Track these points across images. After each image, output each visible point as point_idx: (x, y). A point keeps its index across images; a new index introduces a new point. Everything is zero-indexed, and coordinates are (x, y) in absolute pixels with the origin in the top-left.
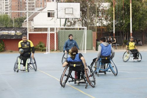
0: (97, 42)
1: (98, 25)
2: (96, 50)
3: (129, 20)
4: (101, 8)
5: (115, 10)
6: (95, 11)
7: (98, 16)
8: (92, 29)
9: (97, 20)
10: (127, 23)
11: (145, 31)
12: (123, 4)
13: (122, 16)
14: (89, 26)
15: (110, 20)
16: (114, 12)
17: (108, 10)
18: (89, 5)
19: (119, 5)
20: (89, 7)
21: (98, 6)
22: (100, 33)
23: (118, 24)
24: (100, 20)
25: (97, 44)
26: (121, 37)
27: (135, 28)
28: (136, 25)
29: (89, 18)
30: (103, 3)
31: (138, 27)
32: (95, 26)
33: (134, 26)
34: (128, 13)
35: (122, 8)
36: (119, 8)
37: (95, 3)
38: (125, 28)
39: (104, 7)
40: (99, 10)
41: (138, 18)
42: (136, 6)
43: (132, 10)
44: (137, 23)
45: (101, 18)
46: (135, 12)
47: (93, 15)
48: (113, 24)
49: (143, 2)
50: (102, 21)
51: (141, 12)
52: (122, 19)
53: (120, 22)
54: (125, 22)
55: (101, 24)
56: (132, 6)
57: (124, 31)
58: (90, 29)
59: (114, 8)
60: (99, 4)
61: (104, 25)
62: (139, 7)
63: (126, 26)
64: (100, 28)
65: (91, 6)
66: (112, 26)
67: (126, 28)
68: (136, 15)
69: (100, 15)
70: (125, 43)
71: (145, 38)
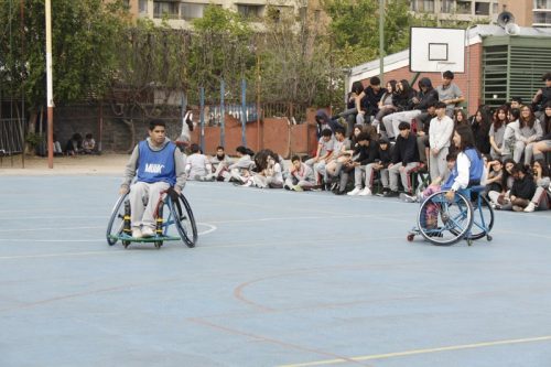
10: (39, 70)
11: (106, 101)
19: (8, 4)
23: (5, 73)
26: (17, 121)
27: (68, 89)
28: (72, 78)
31: (77, 87)
33: (64, 83)
35: (19, 15)
38: (30, 91)
41: (78, 55)
42: (70, 10)
44: (76, 72)
46: (68, 32)
51: (89, 33)
52: (17, 55)
53: (13, 68)
54: (32, 67)
57: (29, 100)
62: (80, 14)
63: (33, 83)
67: (34, 89)
68: (70, 44)
70: (33, 145)
71: (105, 126)
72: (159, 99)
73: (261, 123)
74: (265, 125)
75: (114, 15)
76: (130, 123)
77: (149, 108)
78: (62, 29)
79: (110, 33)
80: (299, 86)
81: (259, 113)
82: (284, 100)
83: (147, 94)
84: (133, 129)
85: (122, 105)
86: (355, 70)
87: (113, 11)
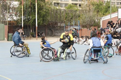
0: (8, 34)
1: (9, 19)
2: (8, 41)
3: (35, 16)
4: (11, 6)
5: (23, 8)
6: (7, 8)
7: (9, 12)
8: (4, 23)
9: (8, 16)
10: (33, 18)
11: (47, 25)
12: (30, 3)
13: (29, 13)
14: (2, 20)
15: (19, 16)
16: (22, 10)
17: (18, 8)
18: (2, 3)
19: (27, 4)
20: (1, 4)
21: (9, 4)
22: (11, 26)
23: (26, 19)
24: (11, 15)
25: (8, 35)
26: (28, 30)
27: (40, 22)
29: (1, 14)
30: (14, 2)
31: (42, 22)
32: (7, 20)
33: (38, 21)
34: (34, 10)
35: (29, 6)
36: (26, 6)
37: (6, 2)
38: (31, 23)
39: (14, 5)
40: (10, 7)
41: (42, 15)
42: (40, 5)
43: (37, 8)
44: (41, 19)
45: (11, 14)
46: (40, 10)
47: (4, 11)
48: (22, 19)
49: (46, 2)
50: (12, 17)
51: (44, 10)
52: (29, 15)
53: (28, 18)
54: (32, 18)
55: (11, 19)
56: (38, 5)
57: (31, 25)
58: (3, 23)
59: (22, 6)
60: (10, 2)
61: (14, 20)
62: (43, 6)
63: (32, 21)
64: (11, 22)
65: (3, 4)
66: (21, 21)
67: (32, 22)
68: (40, 13)
69: (11, 11)
70: (32, 35)
71: (47, 31)
72: (59, 24)
73: (81, 30)
74: (82, 30)
75: (50, 6)
76: (53, 30)
77: (57, 27)
78: (39, 9)
79: (49, 10)
80: (90, 22)
81: (81, 28)
82: (87, 25)
83: (56, 23)
84: (53, 31)
85: (51, 26)
86: (102, 18)
87: (50, 5)
